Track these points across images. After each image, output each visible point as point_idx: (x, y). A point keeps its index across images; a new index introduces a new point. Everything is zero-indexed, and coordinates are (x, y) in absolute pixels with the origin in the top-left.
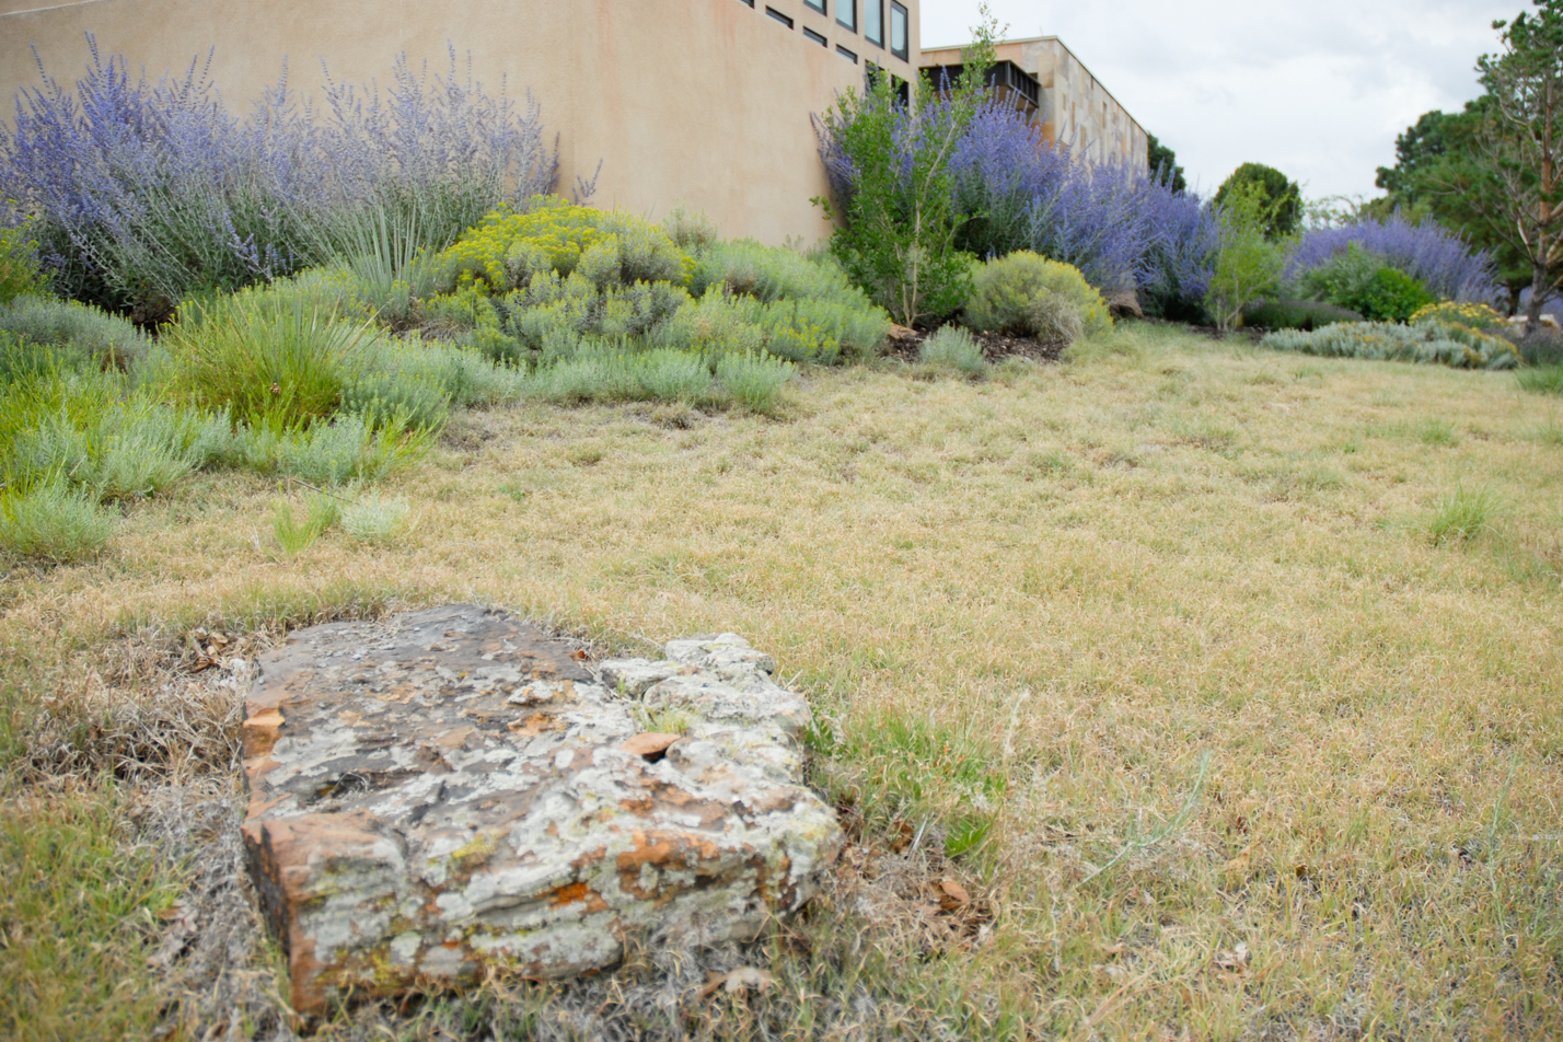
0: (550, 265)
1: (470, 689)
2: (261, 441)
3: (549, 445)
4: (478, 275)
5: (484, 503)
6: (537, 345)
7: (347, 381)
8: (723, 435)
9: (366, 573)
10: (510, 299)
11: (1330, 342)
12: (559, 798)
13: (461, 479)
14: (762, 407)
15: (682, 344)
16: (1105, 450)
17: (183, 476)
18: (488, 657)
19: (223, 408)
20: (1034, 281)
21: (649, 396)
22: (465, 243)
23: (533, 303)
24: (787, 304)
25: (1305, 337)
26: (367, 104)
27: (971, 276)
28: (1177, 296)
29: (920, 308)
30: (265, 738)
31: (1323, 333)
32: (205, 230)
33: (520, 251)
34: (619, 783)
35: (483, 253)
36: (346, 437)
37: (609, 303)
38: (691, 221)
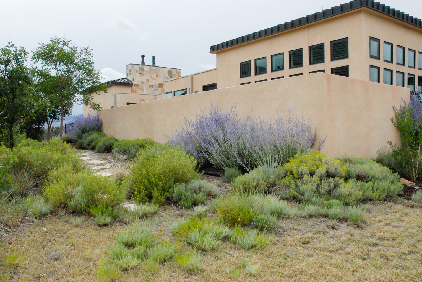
4: (291, 174)
6: (303, 195)
7: (254, 217)
10: (298, 181)
14: (356, 223)
15: (340, 198)
21: (327, 216)
22: (289, 164)
23: (303, 183)
24: (372, 183)
33: (302, 169)
35: (293, 168)
37: (323, 184)
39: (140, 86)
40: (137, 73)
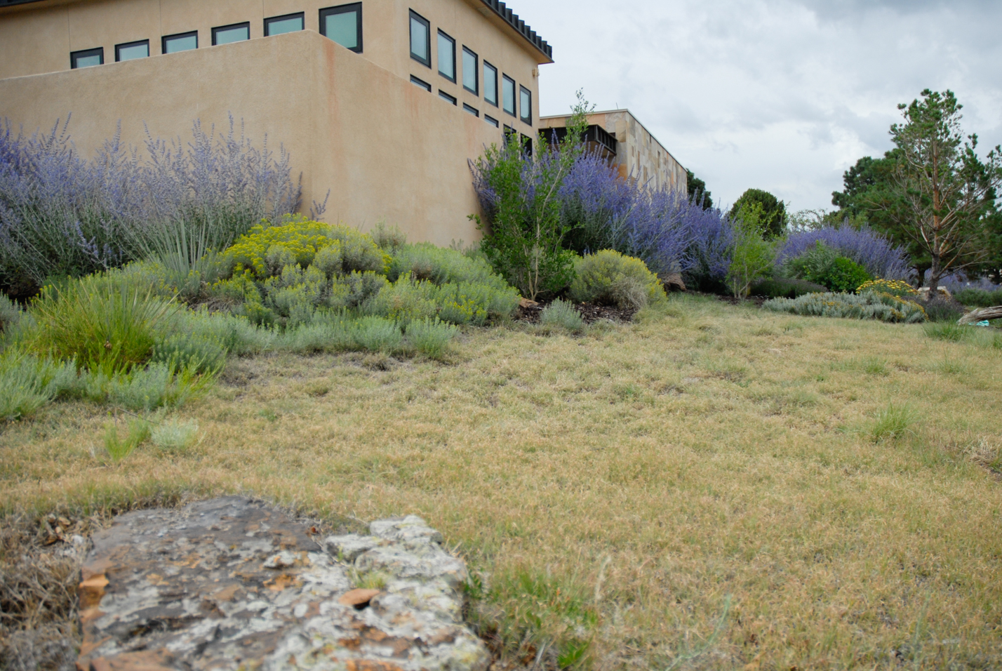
0: (295, 261)
1: (238, 557)
2: (98, 381)
3: (293, 382)
4: (247, 267)
5: (249, 423)
6: (286, 313)
7: (157, 339)
8: (410, 374)
9: (168, 473)
10: (268, 283)
11: (806, 306)
12: (297, 638)
13: (234, 406)
14: (437, 356)
15: (383, 313)
16: (662, 382)
17: (42, 405)
18: (250, 534)
19: (72, 358)
20: (614, 269)
21: (361, 348)
22: (238, 246)
23: (283, 285)
24: (453, 286)
25: (790, 303)
26: (174, 153)
27: (573, 266)
28: (708, 276)
29: (540, 287)
30: (95, 595)
31: (802, 300)
32: (62, 235)
33: (275, 251)
34: (339, 628)
35: (250, 252)
36: (156, 378)
37: (334, 286)
38: (389, 231)
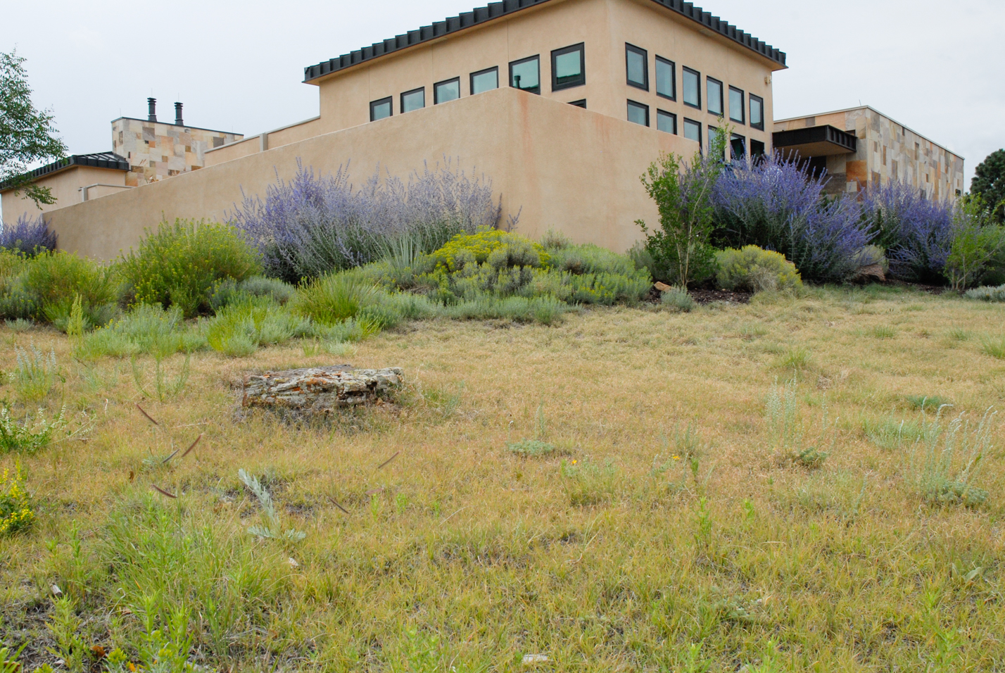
0: (474, 259)
4: (443, 264)
7: (362, 307)
10: (455, 275)
11: (999, 293)
14: (548, 321)
15: (527, 295)
16: (684, 338)
17: (288, 339)
19: (308, 316)
20: (753, 262)
21: (499, 317)
23: (464, 276)
24: (593, 276)
25: (990, 291)
27: (717, 259)
28: (927, 268)
33: (462, 253)
35: (447, 254)
37: (500, 276)
38: (558, 236)
39: (147, 171)
40: (138, 140)
